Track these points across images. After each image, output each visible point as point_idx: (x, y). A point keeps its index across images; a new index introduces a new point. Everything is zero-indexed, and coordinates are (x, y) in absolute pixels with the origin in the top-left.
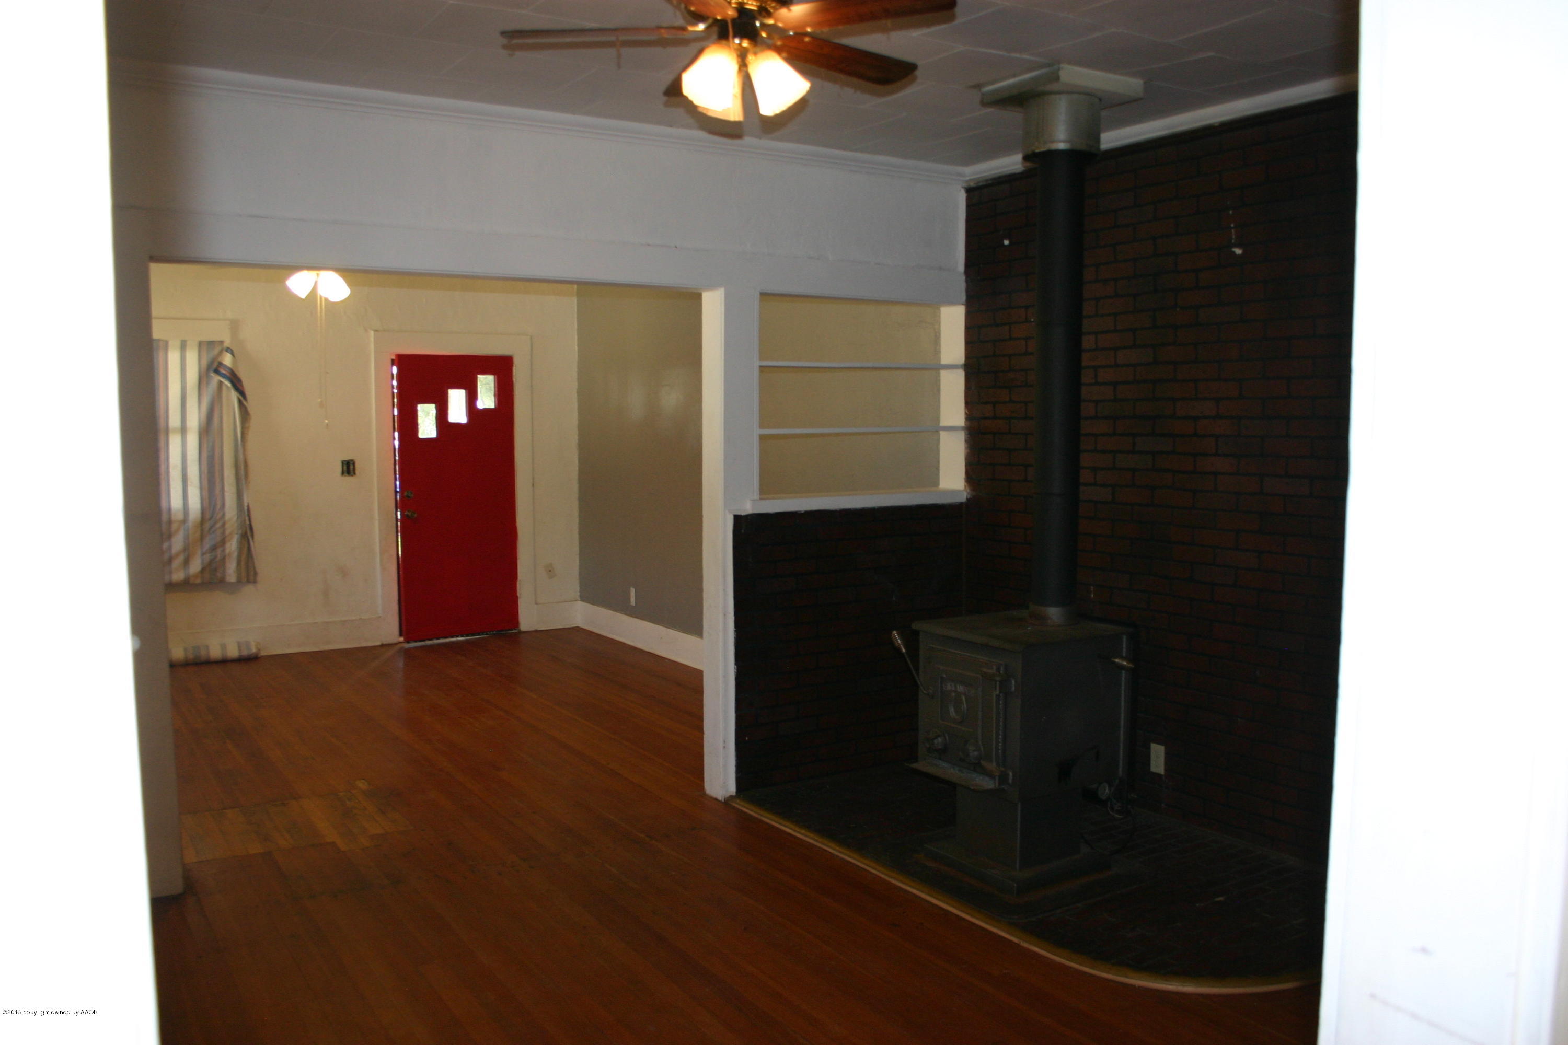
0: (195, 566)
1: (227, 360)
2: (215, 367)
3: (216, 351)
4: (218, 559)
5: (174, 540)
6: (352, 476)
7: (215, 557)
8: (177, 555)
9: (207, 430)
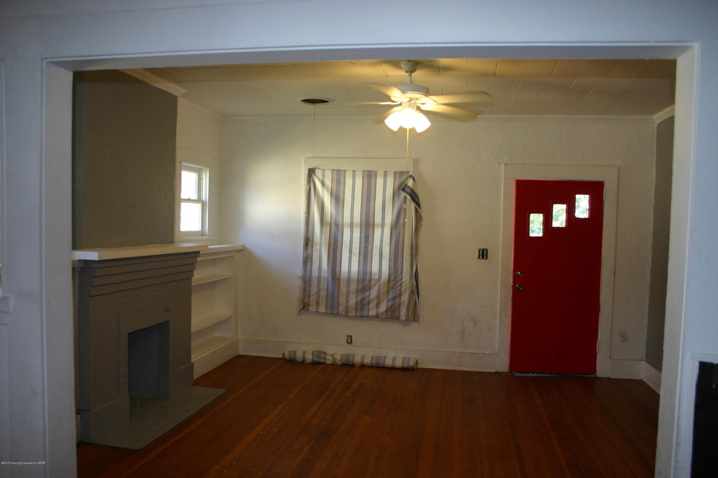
0: (383, 308)
1: (410, 183)
2: (403, 187)
3: (405, 177)
4: (396, 305)
5: (372, 291)
6: (485, 259)
7: (395, 304)
8: (373, 300)
9: (395, 226)
